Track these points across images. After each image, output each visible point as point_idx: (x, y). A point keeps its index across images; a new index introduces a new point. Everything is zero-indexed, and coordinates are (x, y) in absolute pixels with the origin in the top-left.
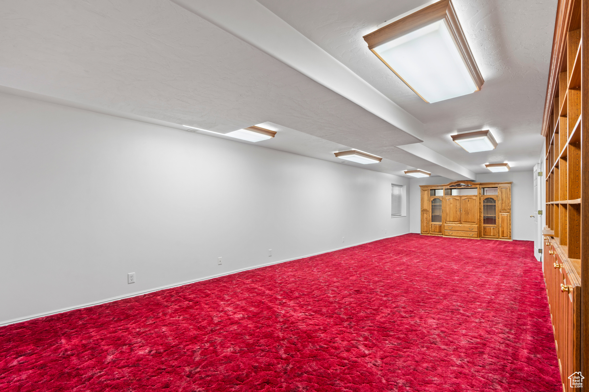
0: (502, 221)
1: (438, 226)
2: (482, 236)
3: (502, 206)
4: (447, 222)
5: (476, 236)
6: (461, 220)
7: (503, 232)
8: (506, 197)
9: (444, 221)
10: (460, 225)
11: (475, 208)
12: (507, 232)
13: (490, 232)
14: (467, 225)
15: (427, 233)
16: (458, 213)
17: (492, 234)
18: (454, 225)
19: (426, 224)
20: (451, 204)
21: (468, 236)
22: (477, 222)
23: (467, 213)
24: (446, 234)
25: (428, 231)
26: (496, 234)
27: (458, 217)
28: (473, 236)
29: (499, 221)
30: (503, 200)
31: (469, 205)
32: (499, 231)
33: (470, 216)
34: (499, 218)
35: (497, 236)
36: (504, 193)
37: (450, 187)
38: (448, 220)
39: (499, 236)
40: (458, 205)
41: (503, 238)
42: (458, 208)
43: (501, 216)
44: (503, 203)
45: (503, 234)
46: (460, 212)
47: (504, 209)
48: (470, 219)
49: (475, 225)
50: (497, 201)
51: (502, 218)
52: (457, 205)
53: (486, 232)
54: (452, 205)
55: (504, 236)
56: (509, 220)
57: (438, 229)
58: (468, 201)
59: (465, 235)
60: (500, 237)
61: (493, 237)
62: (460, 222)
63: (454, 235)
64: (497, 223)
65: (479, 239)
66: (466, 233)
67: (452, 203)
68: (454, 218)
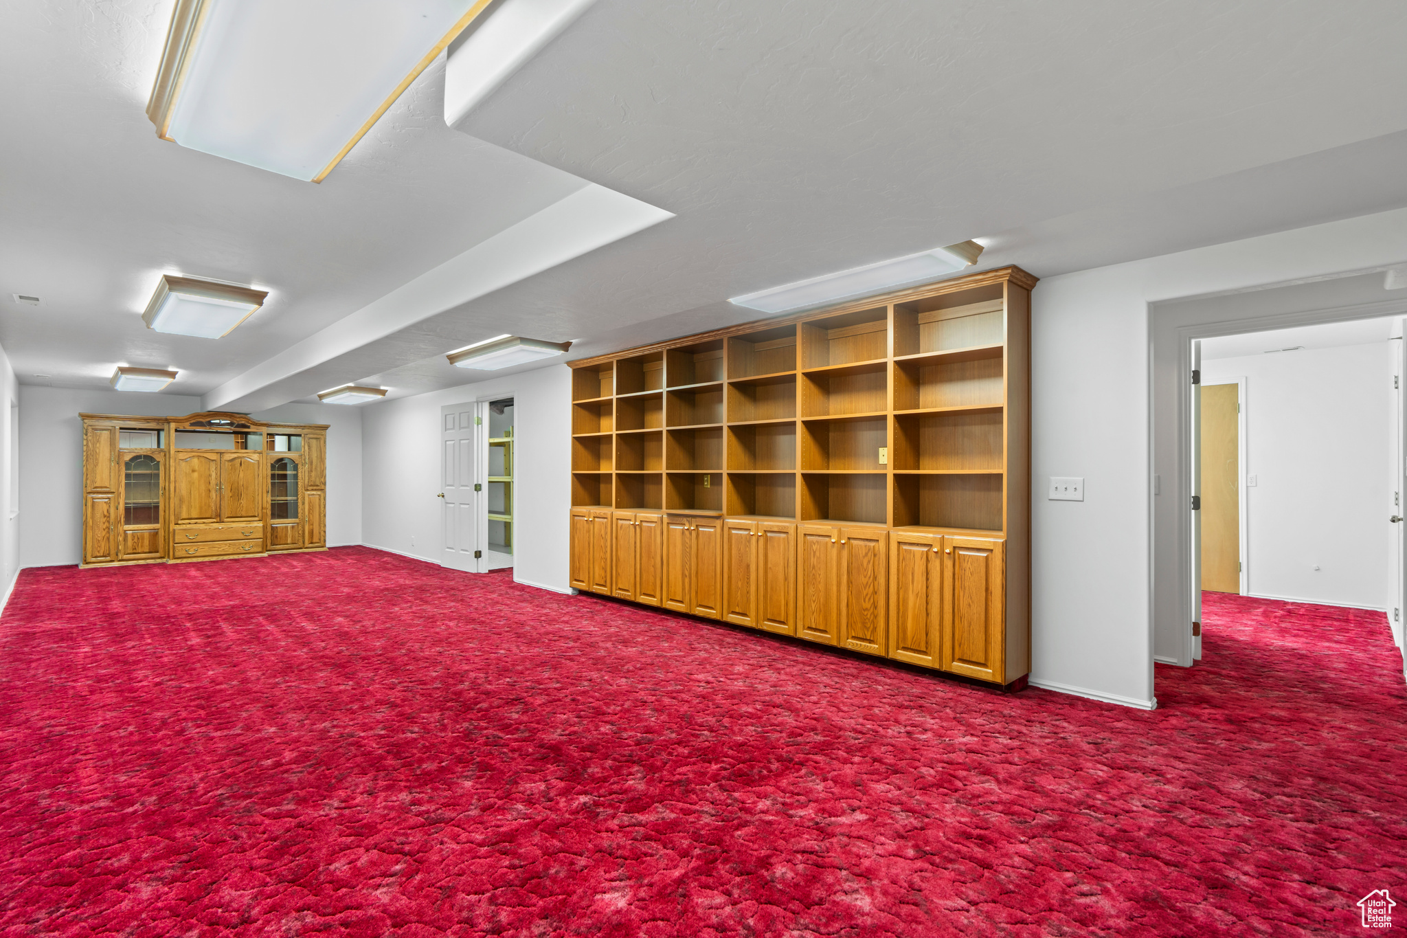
0: (309, 510)
1: (146, 535)
2: (268, 548)
3: (310, 477)
4: (180, 522)
5: (260, 550)
6: (223, 512)
7: (311, 533)
8: (317, 457)
9: (172, 518)
10: (220, 526)
11: (256, 482)
12: (320, 533)
13: (286, 536)
14: (239, 525)
15: (108, 558)
16: (213, 494)
17: (289, 541)
18: (203, 526)
19: (104, 533)
20: (193, 471)
21: (239, 551)
22: (260, 515)
23: (237, 494)
24: (177, 554)
25: (113, 552)
26: (297, 538)
27: (213, 505)
28: (252, 550)
29: (303, 509)
30: (311, 463)
31: (241, 475)
32: (304, 531)
33: (243, 502)
34: (303, 503)
35: (300, 544)
36: (314, 449)
37: (192, 425)
38: (184, 515)
39: (304, 543)
40: (214, 475)
41: (311, 545)
42: (213, 481)
43: (306, 498)
44: (312, 471)
45: (312, 538)
46: (218, 493)
47: (314, 482)
48: (244, 509)
49: (255, 524)
50: (300, 466)
51: (310, 503)
52: (210, 475)
53: (276, 537)
54: (196, 475)
55: (314, 541)
56: (322, 506)
57: (146, 542)
58: (241, 464)
59: (231, 551)
60: (307, 545)
61: (292, 546)
62: (219, 517)
63: (203, 553)
64: (300, 515)
65: (265, 555)
66: (235, 545)
67: (196, 468)
68: (201, 508)
